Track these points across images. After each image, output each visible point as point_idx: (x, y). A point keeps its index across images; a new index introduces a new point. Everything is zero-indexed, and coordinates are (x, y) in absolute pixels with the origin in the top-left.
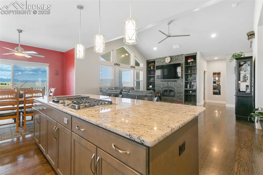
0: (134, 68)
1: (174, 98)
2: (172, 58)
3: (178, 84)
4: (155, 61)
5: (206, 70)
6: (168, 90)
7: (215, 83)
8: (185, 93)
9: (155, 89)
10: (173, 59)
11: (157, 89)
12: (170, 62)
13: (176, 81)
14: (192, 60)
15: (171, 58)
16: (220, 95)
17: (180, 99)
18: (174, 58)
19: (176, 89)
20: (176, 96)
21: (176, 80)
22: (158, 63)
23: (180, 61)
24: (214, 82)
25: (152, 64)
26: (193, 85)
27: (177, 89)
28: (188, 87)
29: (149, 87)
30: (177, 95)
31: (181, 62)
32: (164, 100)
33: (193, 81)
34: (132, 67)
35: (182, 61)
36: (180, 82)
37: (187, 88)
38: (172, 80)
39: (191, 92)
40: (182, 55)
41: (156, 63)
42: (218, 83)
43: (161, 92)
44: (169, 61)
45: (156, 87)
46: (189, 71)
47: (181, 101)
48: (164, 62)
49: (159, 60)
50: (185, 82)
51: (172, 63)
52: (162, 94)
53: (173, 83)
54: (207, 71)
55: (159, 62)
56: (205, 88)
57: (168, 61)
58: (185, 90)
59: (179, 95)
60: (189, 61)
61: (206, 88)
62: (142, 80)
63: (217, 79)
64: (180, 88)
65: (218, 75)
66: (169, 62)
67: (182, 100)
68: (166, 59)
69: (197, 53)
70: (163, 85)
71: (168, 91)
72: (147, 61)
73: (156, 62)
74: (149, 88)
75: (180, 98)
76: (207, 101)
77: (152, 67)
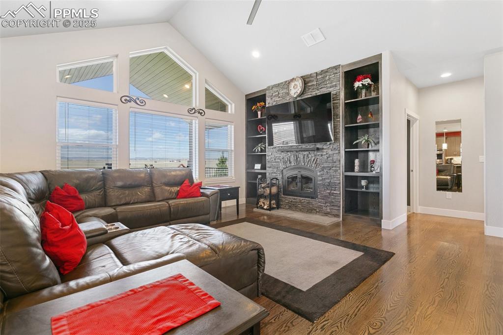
0: (201, 113)
1: (315, 203)
2: (308, 82)
3: (325, 157)
4: (265, 95)
5: (413, 114)
6: (299, 176)
7: (441, 158)
8: (346, 187)
9: (265, 173)
10: (309, 84)
11: (269, 174)
12: (302, 93)
13: (318, 149)
14: (367, 81)
15: (306, 80)
16: (462, 192)
17: (332, 204)
18: (313, 81)
19: (318, 174)
20: (319, 196)
21: (319, 145)
22: (271, 99)
23: (331, 87)
24: (439, 156)
25: (258, 104)
26: (373, 162)
27: (321, 173)
28: (357, 168)
29: (253, 168)
30: (323, 192)
31: (333, 91)
32: (287, 207)
33: (370, 148)
34: (192, 111)
35: (336, 86)
36: (330, 152)
37: (353, 170)
38: (309, 147)
39: (364, 183)
40: (336, 68)
41: (268, 100)
42: (447, 158)
43: (281, 183)
44: (299, 90)
45: (267, 169)
46: (360, 117)
47: (335, 212)
48: (288, 94)
49: (275, 89)
50: (345, 151)
51: (308, 95)
52: (284, 187)
53: (312, 155)
54: (416, 120)
55: (275, 96)
56: (411, 169)
57: (295, 90)
58: (346, 177)
59: (329, 193)
60: (357, 84)
61: (414, 171)
62: (233, 149)
63: (445, 146)
64: (331, 171)
65: (446, 138)
66: (299, 92)
67: (336, 208)
68: (292, 84)
69: (380, 56)
70: (285, 162)
71: (298, 180)
72: (246, 96)
73: (267, 98)
74: (253, 171)
75: (333, 202)
76: (419, 208)
77: (259, 113)
